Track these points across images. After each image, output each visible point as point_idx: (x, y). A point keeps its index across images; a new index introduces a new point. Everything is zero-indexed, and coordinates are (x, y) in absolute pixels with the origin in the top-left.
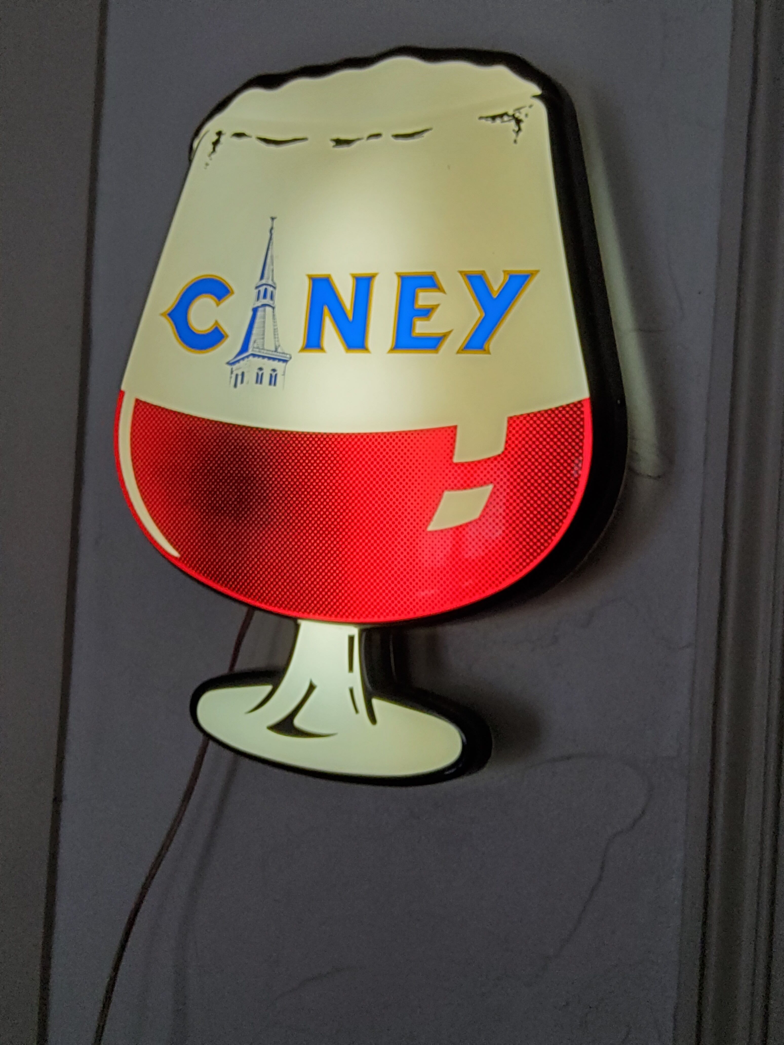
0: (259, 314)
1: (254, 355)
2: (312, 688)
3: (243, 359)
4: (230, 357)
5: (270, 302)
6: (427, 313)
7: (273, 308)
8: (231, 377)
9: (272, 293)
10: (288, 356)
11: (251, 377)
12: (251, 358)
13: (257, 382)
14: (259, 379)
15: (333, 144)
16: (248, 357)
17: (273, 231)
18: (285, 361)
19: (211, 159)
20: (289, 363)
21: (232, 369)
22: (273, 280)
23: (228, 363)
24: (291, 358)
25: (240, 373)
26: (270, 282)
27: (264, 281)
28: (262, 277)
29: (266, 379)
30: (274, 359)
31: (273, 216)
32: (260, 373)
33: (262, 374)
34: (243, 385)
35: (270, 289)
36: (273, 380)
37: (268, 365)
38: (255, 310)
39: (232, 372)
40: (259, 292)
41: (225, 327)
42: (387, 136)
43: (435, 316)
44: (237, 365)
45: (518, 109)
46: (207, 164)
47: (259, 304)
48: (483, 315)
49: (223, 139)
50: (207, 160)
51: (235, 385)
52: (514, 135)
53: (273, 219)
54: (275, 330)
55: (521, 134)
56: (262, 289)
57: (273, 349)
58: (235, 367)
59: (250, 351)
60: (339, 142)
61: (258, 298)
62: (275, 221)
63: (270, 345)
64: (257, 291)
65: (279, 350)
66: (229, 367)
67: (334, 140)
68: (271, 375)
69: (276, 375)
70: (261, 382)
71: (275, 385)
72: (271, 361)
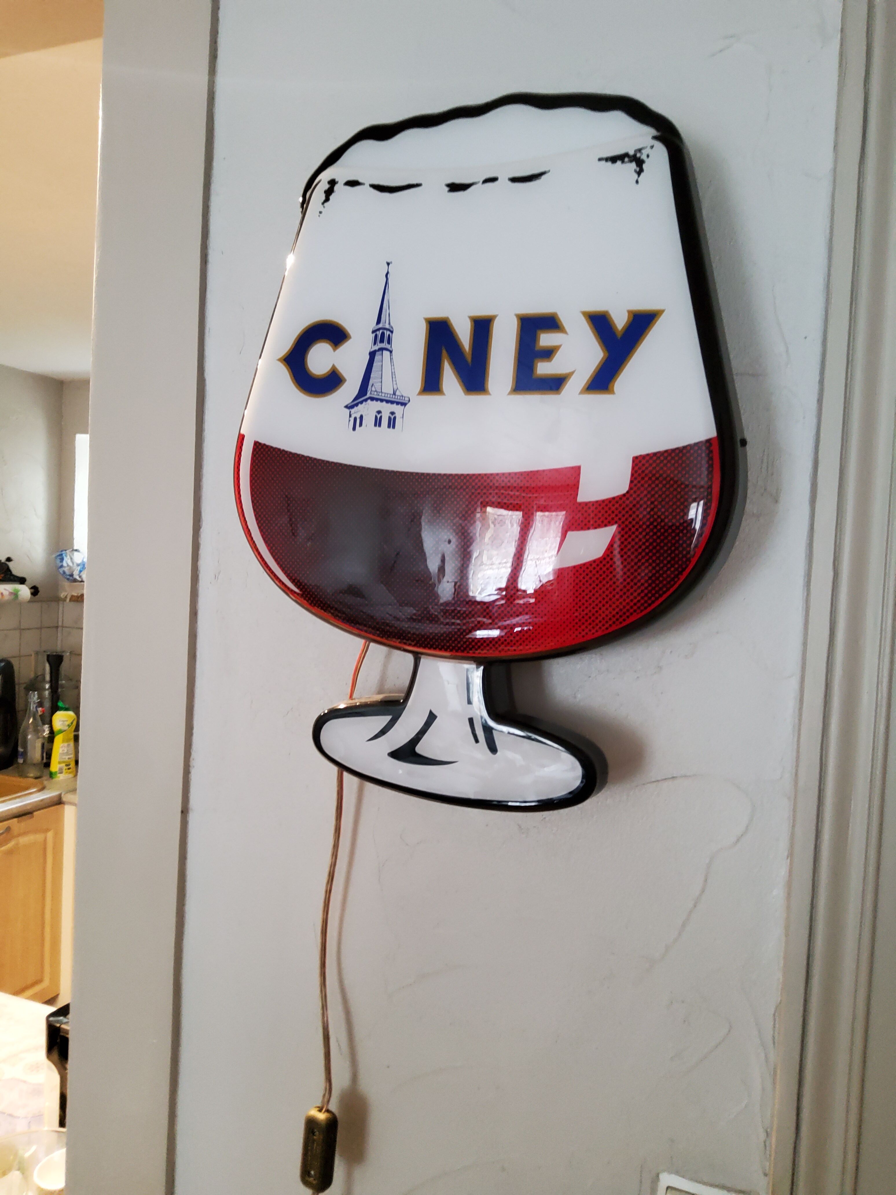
0: (377, 358)
1: (372, 399)
2: (431, 717)
3: (361, 403)
4: (349, 400)
5: (388, 346)
6: (548, 354)
7: (391, 352)
8: (349, 421)
9: (389, 335)
10: (407, 399)
11: (369, 420)
12: (369, 401)
13: (375, 425)
14: (378, 422)
15: (447, 189)
16: (366, 400)
17: (389, 276)
18: (404, 404)
19: (324, 207)
20: (407, 406)
21: (350, 412)
22: (389, 324)
23: (346, 407)
24: (409, 401)
25: (358, 417)
26: (387, 326)
27: (380, 326)
28: (379, 321)
29: (385, 422)
30: (392, 402)
31: (389, 261)
32: (379, 416)
33: (381, 417)
34: (361, 428)
35: (387, 333)
36: (392, 423)
37: (386, 409)
38: (372, 355)
39: (350, 416)
40: (376, 336)
41: (343, 371)
42: (503, 180)
43: (558, 356)
44: (356, 408)
45: (639, 151)
46: (320, 212)
47: (376, 348)
48: (608, 356)
49: (336, 187)
50: (321, 208)
51: (354, 429)
52: (635, 176)
53: (388, 264)
54: (393, 374)
55: (642, 175)
56: (379, 333)
57: (392, 393)
58: (353, 411)
59: (368, 395)
60: (454, 187)
61: (375, 343)
62: (390, 265)
63: (387, 389)
64: (374, 335)
65: (398, 393)
66: (347, 411)
67: (448, 185)
68: (390, 418)
69: (395, 418)
70: (380, 425)
71: (394, 427)
72: (389, 405)
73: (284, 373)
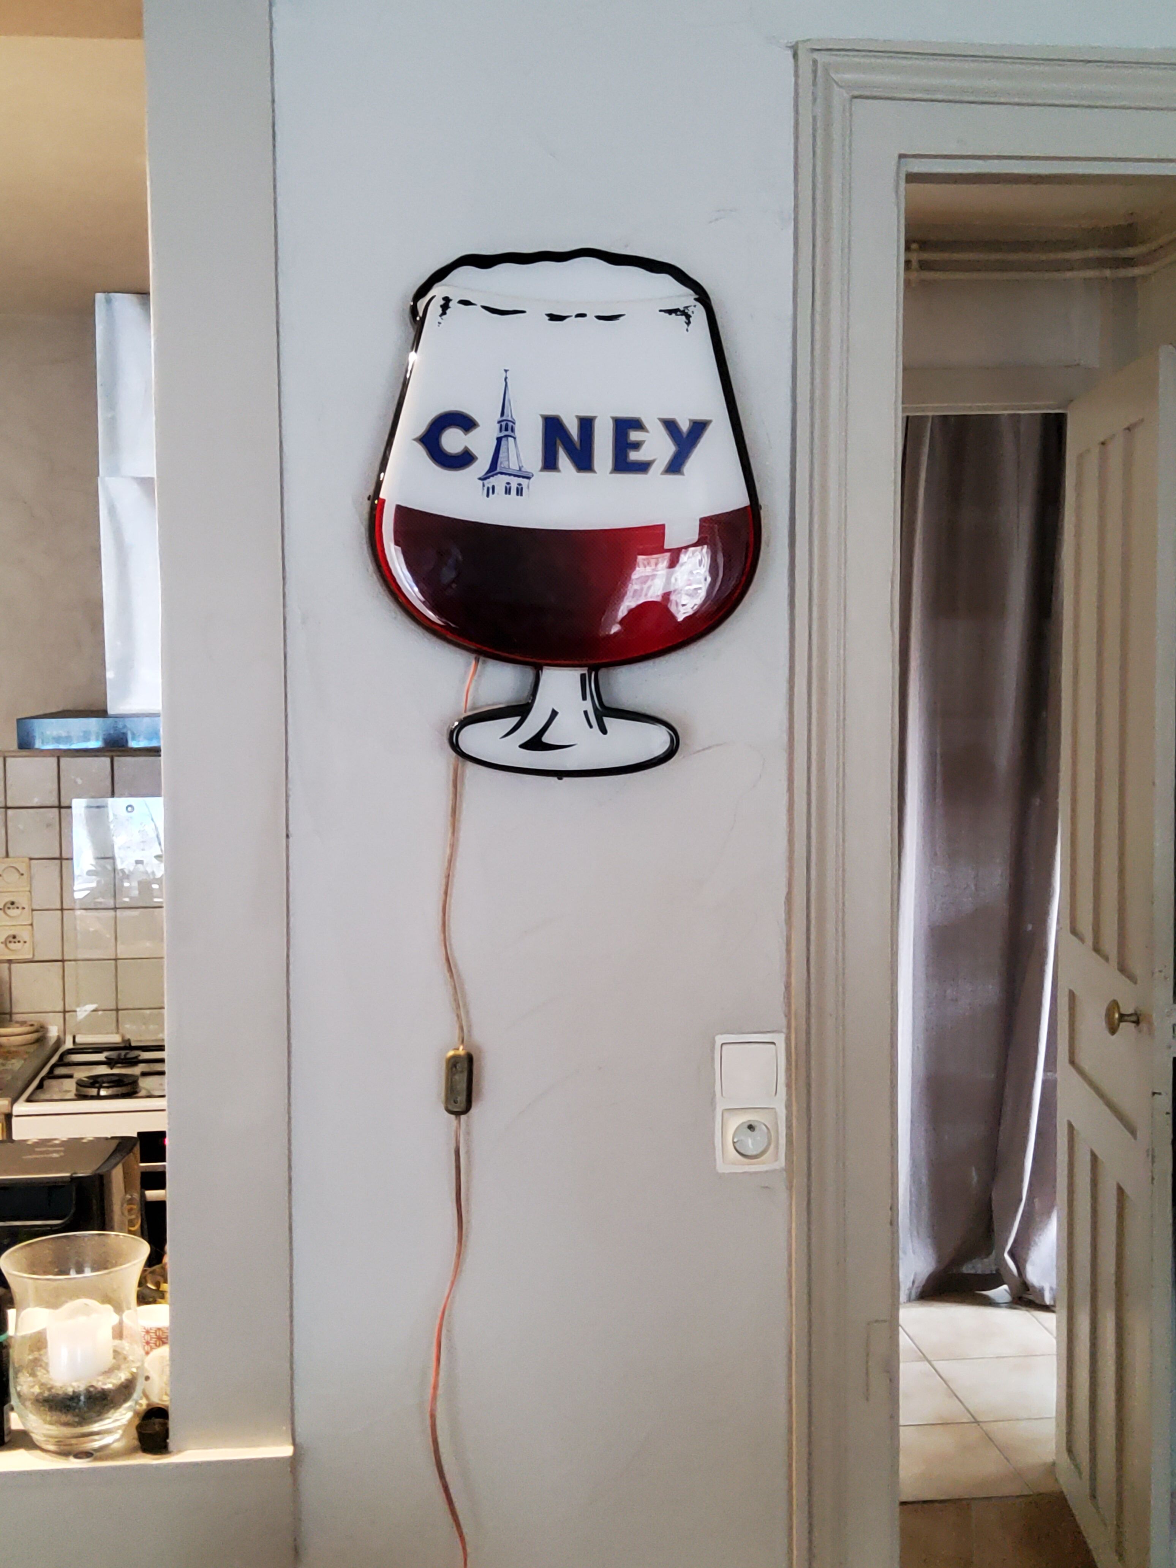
0: (503, 442)
1: (502, 473)
2: (554, 714)
3: (492, 476)
4: (482, 473)
5: (512, 434)
6: (637, 446)
8: (483, 490)
9: (512, 426)
10: (531, 474)
11: (500, 489)
12: (499, 475)
13: (506, 493)
14: (508, 491)
15: (547, 318)
16: (496, 474)
17: (507, 380)
18: (529, 478)
19: (442, 319)
20: (532, 479)
21: (483, 483)
22: (512, 416)
23: (480, 479)
24: (533, 475)
25: (491, 487)
26: (510, 419)
27: (504, 418)
28: (502, 414)
29: (514, 491)
30: (519, 476)
31: (507, 369)
32: (508, 487)
33: (510, 487)
34: (494, 495)
35: (510, 424)
36: (519, 492)
37: (514, 482)
38: (499, 440)
39: (484, 486)
40: (501, 426)
41: (474, 451)
42: (591, 317)
43: (644, 448)
44: (488, 480)
45: (687, 307)
46: (439, 323)
47: (502, 435)
48: (678, 449)
49: (451, 304)
50: (439, 320)
51: (488, 495)
52: (686, 325)
53: (506, 371)
54: (518, 456)
55: (691, 325)
56: (504, 424)
57: (518, 469)
58: (485, 482)
59: (498, 470)
60: (553, 317)
61: (501, 431)
62: (508, 372)
63: (514, 466)
64: (499, 425)
65: (523, 469)
66: (481, 482)
67: (548, 315)
68: (517, 489)
69: (522, 489)
70: (510, 493)
71: (521, 495)
72: (516, 478)
73: (420, 451)
